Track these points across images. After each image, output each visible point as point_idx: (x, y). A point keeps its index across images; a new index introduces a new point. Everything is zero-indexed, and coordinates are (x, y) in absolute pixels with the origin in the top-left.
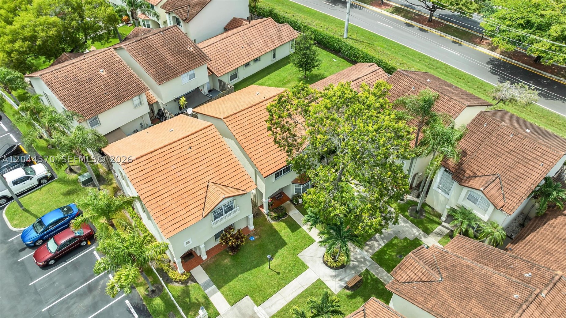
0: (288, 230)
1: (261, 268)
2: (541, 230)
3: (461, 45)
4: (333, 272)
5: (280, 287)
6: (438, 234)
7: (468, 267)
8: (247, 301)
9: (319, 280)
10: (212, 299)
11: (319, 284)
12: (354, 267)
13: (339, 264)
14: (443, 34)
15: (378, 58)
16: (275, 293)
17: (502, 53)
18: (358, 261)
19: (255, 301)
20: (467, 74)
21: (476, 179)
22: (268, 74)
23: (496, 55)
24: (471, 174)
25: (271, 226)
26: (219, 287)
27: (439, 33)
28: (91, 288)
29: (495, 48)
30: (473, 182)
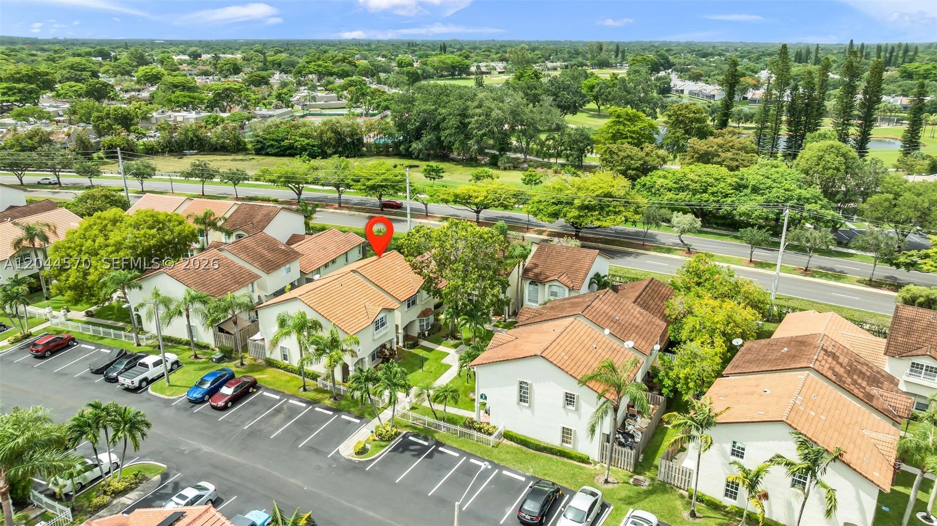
0: (425, 352)
5: (436, 378)
16: (435, 380)
17: (549, 235)
21: (552, 277)
23: (543, 237)
28: (277, 411)
29: (541, 232)
30: (550, 278)
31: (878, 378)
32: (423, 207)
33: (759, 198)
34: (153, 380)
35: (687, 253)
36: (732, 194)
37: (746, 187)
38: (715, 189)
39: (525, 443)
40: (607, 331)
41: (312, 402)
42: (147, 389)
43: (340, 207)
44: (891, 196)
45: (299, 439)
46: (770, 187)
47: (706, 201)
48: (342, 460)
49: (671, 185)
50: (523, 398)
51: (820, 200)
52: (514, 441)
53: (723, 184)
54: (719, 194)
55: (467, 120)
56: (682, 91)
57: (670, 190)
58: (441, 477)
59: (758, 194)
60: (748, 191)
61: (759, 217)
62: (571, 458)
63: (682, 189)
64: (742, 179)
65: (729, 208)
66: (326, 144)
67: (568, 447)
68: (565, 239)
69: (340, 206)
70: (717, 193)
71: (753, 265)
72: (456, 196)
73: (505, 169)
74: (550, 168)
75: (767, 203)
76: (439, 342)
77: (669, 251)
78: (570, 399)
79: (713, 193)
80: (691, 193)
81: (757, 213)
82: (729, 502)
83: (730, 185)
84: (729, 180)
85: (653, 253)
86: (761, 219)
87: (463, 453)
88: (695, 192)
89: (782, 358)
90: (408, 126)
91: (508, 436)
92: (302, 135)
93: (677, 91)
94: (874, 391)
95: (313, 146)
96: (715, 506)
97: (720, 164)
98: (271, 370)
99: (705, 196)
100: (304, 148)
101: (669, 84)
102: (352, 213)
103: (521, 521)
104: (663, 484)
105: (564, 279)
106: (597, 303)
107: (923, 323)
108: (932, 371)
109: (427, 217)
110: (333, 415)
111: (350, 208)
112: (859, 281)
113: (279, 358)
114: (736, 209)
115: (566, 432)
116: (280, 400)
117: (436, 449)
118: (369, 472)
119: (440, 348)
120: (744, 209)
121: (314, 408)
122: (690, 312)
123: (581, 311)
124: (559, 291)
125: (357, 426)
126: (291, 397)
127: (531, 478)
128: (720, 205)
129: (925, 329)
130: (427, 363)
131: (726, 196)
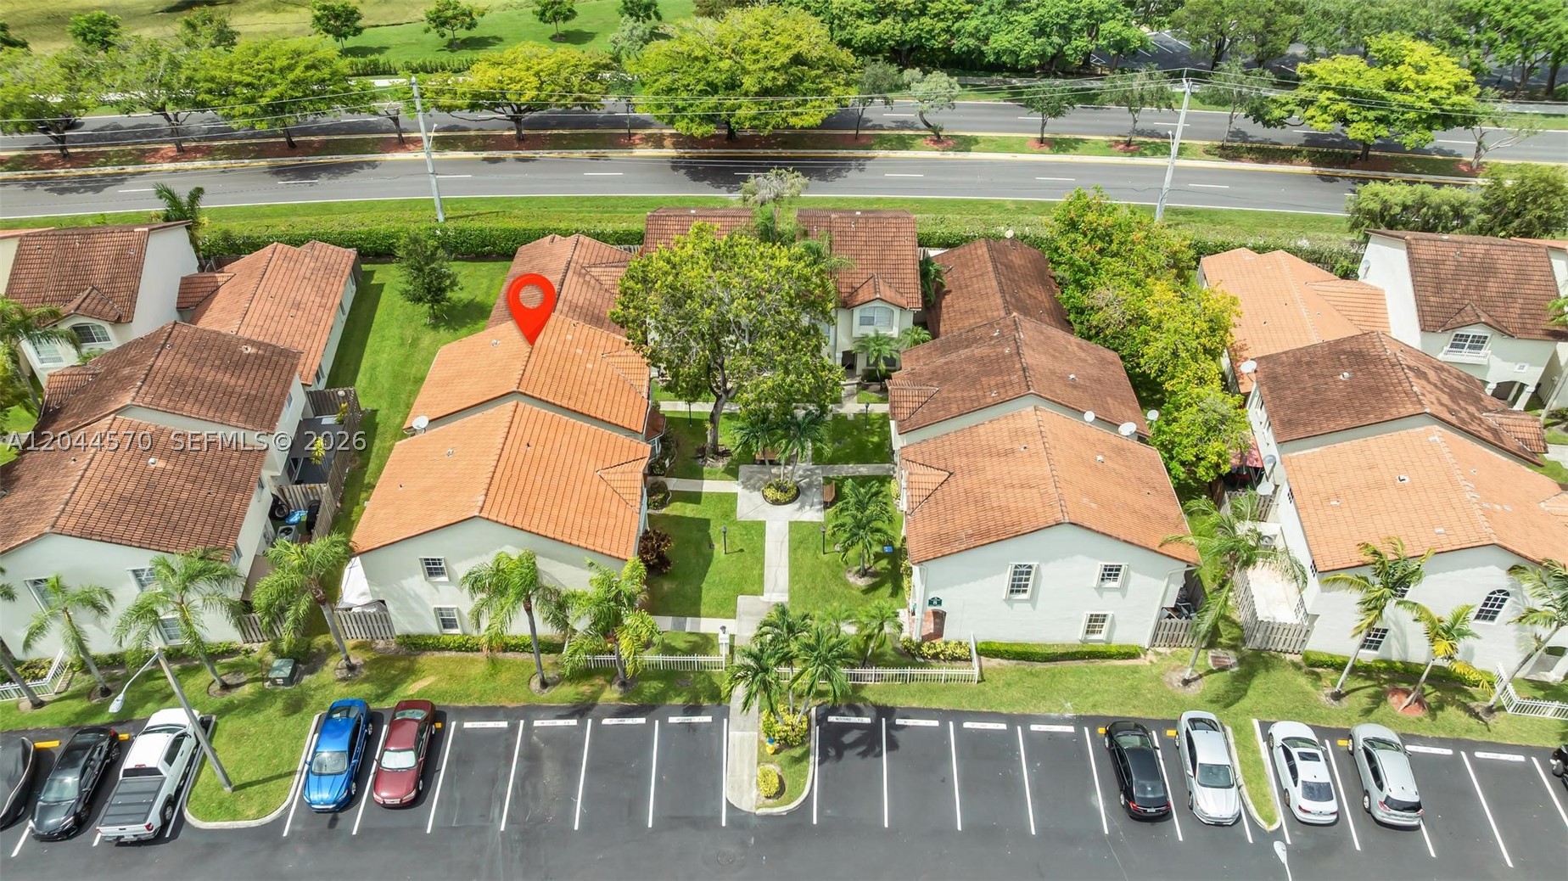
0: (690, 506)
1: (714, 561)
2: (945, 316)
3: (607, 158)
4: (796, 505)
5: (760, 561)
6: (850, 395)
7: (946, 363)
8: (742, 600)
9: (790, 523)
10: (703, 630)
11: (794, 526)
12: (810, 485)
13: (794, 492)
14: (565, 153)
15: (536, 227)
16: (762, 568)
17: (676, 146)
18: (805, 477)
19: (755, 593)
20: (665, 198)
21: (860, 291)
22: (362, 345)
23: (670, 152)
24: (849, 290)
25: (665, 516)
26: (697, 615)
27: (555, 154)
28: (531, 756)
29: (658, 142)
30: (861, 297)
34: (179, 790)
35: (936, 142)
36: (969, 12)
39: (1024, 656)
40: (1090, 416)
41: (581, 710)
42: (181, 818)
43: (183, 153)
45: (635, 806)
47: (929, 32)
48: (754, 822)
50: (1017, 587)
51: (1119, 11)
52: (1002, 658)
54: (948, 15)
57: (860, 16)
58: (946, 781)
59: (1018, 10)
61: (1030, 56)
62: (1110, 656)
65: (972, 42)
67: (1096, 640)
68: (772, 174)
69: (180, 150)
70: (943, 13)
71: (1046, 149)
72: (476, 95)
75: (1041, 31)
76: (697, 474)
77: (903, 143)
78: (1110, 573)
79: (936, 15)
80: (899, 19)
81: (1028, 49)
82: (1367, 655)
85: (881, 153)
86: (1035, 57)
87: (944, 715)
88: (907, 15)
91: (987, 651)
94: (1489, 419)
98: (426, 659)
99: (925, 20)
102: (222, 164)
103: (1138, 817)
104: (1257, 653)
105: (886, 292)
106: (1031, 357)
107: (1450, 266)
108: (1478, 343)
109: (402, 144)
110: (650, 724)
111: (209, 153)
112: (1207, 152)
113: (433, 627)
114: (986, 40)
115: (1095, 621)
116: (513, 729)
117: (892, 726)
118: (825, 829)
119: (710, 486)
120: (1001, 41)
121: (597, 721)
122: (1140, 319)
123: (1024, 385)
124: (876, 311)
125: (715, 730)
126: (530, 711)
127: (1080, 721)
128: (954, 35)
129: (1456, 276)
130: (715, 531)
131: (960, 16)
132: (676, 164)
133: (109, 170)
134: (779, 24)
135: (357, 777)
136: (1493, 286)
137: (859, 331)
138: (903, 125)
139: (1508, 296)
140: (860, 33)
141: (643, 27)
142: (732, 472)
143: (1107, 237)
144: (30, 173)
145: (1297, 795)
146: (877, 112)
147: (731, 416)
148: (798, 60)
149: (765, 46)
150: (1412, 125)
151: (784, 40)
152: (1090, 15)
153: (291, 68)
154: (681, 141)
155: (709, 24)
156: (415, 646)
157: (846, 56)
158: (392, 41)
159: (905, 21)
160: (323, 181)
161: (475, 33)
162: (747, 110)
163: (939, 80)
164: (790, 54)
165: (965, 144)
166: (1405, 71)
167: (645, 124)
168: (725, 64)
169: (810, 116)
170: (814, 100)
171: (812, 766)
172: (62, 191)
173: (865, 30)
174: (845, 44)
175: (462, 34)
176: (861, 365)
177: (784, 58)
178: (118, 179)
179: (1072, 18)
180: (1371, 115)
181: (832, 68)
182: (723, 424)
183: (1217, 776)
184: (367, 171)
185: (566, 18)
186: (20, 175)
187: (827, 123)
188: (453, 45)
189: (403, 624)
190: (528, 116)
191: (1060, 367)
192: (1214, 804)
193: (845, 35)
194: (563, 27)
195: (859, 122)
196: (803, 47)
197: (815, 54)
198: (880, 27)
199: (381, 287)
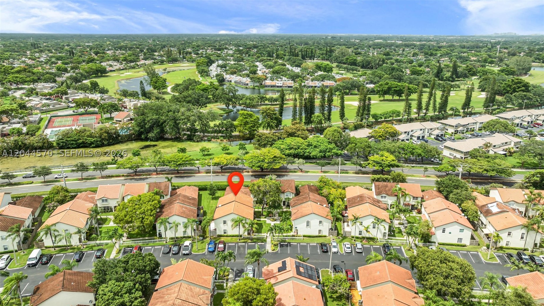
0: (260, 222)
1: (263, 228)
10: (262, 235)
13: (275, 220)
18: (277, 218)
23: (251, 174)
24: (284, 190)
26: (261, 233)
28: (239, 247)
29: (248, 172)
30: (286, 191)
31: (379, 201)
32: (197, 169)
33: (317, 149)
35: (301, 172)
37: (312, 145)
38: (302, 147)
39: (309, 237)
40: (319, 204)
41: (245, 242)
44: (354, 145)
46: (320, 145)
47: (300, 152)
48: (270, 253)
49: (286, 147)
50: (308, 225)
52: (306, 237)
53: (304, 145)
54: (303, 149)
55: (177, 122)
56: (231, 81)
57: (287, 149)
58: (297, 250)
60: (313, 147)
61: (319, 156)
62: (322, 237)
63: (291, 149)
64: (309, 143)
65: (308, 154)
66: (103, 139)
67: (320, 235)
71: (323, 172)
73: (198, 141)
74: (218, 139)
75: (321, 152)
76: (260, 218)
77: (295, 172)
78: (320, 222)
79: (301, 149)
81: (318, 155)
82: (360, 236)
83: (306, 145)
84: (305, 144)
85: (291, 174)
87: (297, 243)
88: (296, 149)
89: (359, 201)
90: (146, 126)
91: (304, 236)
92: (88, 136)
93: (228, 81)
94: (379, 204)
95: (97, 141)
96: (357, 238)
97: (298, 137)
98: (222, 238)
99: (299, 150)
100: (92, 143)
101: (223, 77)
102: (165, 176)
103: (324, 252)
104: (344, 236)
105: (290, 191)
106: (310, 196)
107: (381, 186)
108: (385, 197)
109: (199, 172)
110: (255, 244)
111: (162, 174)
112: (353, 173)
113: (222, 234)
114: (311, 154)
115: (320, 231)
116: (236, 245)
117: (290, 244)
118: (280, 253)
119: (262, 219)
120: (313, 154)
121: (248, 244)
122: (330, 194)
123: (309, 200)
124: (288, 194)
125: (265, 245)
126: (238, 243)
127: (317, 244)
128: (305, 153)
129: (381, 187)
130: (263, 224)
131: (306, 149)
132: (252, 176)
133: (144, 177)
134: (271, 151)
135: (215, 248)
136: (387, 189)
137: (286, 197)
138: (295, 169)
139: (389, 190)
140: (286, 152)
141: (244, 152)
142: (265, 218)
143: (326, 183)
144: (130, 178)
145: (346, 249)
146: (290, 166)
147: (265, 211)
148: (275, 157)
149: (269, 155)
150: (386, 167)
151: (272, 153)
152: (330, 149)
153: (182, 158)
154: (252, 172)
155: (258, 151)
156: (220, 236)
157: (284, 156)
158: (191, 154)
159: (295, 150)
160: (185, 179)
161: (209, 153)
162: (266, 165)
163: (301, 160)
164: (274, 156)
165: (307, 172)
166: (384, 158)
167: (245, 169)
168: (262, 158)
169: (277, 166)
170: (278, 164)
171: (279, 247)
172: (137, 180)
173: (287, 152)
174: (284, 154)
175: (206, 153)
176: (286, 204)
177: (273, 156)
178: (147, 178)
179: (326, 150)
180: (379, 165)
181: (281, 158)
182: (264, 212)
183: (334, 247)
184: (193, 177)
185: (227, 150)
186: (129, 178)
187: (280, 168)
188: (204, 155)
189: (218, 233)
190: (224, 167)
191: (315, 198)
192: (334, 250)
193: (284, 153)
194: (227, 152)
195: (286, 168)
196: (276, 155)
197: (278, 156)
198: (290, 151)
199: (202, 194)
